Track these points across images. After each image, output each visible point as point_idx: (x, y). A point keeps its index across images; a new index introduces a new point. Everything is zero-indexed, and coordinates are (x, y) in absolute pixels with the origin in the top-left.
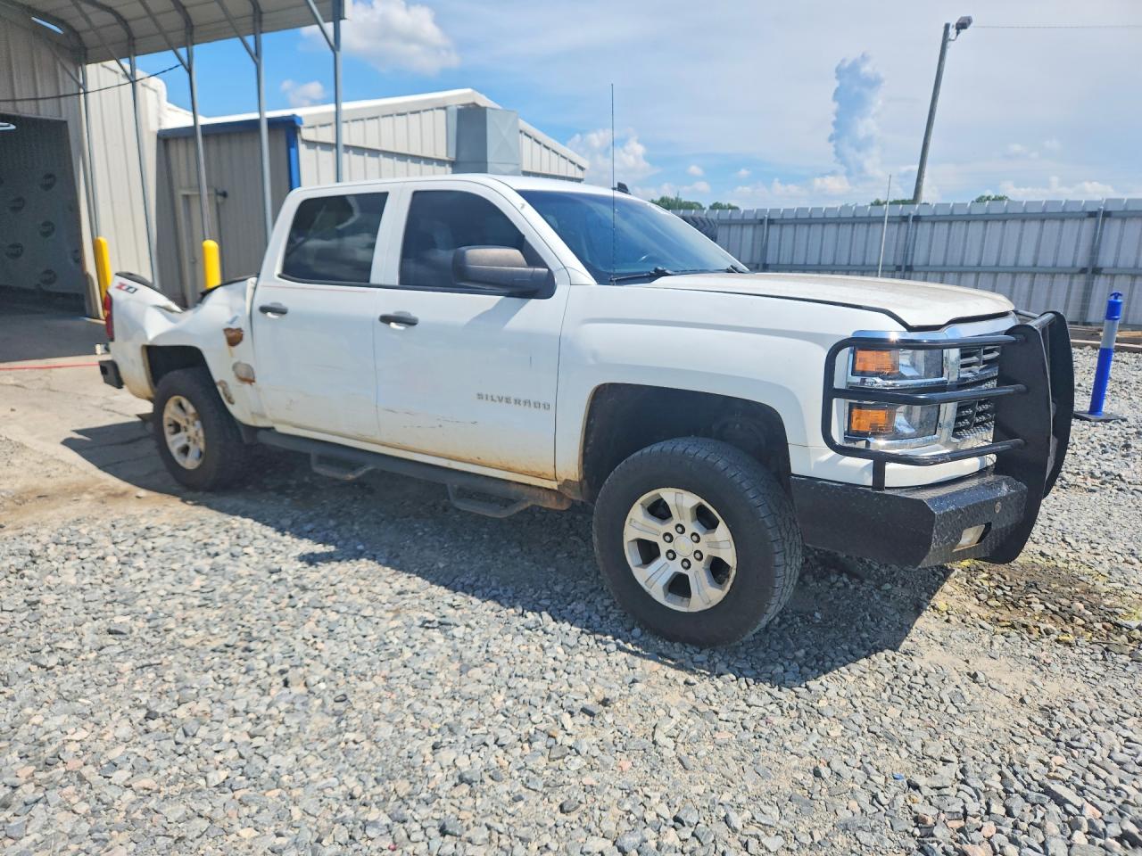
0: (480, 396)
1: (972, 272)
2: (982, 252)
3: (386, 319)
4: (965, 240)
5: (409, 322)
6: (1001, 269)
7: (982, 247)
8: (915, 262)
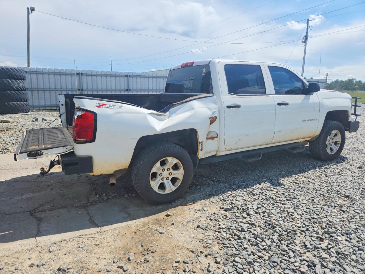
0: (303, 121)
1: (100, 91)
2: (102, 85)
3: (279, 104)
4: (97, 81)
5: (286, 104)
6: (108, 90)
7: (102, 83)
8: (83, 88)
